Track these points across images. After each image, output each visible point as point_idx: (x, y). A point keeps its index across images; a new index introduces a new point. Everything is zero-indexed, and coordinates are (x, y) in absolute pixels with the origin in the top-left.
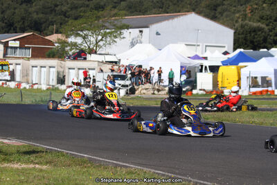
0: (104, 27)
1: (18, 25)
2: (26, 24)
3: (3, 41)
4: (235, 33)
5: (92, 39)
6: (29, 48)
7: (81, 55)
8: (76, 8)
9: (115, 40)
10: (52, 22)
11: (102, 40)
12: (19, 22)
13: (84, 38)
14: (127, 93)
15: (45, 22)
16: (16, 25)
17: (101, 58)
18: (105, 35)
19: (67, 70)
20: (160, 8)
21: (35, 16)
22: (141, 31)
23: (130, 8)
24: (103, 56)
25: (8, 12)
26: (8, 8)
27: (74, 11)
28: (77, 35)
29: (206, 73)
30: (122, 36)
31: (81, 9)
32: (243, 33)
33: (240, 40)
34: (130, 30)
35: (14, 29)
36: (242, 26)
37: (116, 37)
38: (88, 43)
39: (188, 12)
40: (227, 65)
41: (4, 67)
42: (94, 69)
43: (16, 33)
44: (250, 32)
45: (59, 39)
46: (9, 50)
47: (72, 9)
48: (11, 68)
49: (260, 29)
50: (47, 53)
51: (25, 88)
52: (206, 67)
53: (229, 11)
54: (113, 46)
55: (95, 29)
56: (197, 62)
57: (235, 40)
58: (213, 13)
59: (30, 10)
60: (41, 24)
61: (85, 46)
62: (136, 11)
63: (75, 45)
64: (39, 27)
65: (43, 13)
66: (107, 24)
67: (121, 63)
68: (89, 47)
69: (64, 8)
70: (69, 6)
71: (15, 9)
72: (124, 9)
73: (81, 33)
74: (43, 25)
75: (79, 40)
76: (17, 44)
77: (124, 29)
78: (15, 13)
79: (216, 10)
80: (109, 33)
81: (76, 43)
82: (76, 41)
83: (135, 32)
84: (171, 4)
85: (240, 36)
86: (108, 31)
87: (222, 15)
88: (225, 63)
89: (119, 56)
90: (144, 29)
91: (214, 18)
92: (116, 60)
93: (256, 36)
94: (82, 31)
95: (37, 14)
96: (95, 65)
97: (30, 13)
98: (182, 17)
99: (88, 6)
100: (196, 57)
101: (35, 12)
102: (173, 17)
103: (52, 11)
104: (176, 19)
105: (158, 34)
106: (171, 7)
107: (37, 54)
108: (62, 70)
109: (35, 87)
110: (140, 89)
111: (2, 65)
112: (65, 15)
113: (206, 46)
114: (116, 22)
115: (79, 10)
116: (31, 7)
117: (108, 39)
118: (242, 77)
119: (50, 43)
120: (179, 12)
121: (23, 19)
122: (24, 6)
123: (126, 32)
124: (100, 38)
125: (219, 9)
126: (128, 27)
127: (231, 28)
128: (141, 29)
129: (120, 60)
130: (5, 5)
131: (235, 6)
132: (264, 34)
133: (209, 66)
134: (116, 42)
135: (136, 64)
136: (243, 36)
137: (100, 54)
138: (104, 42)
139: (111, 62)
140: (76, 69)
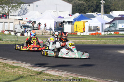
0: (12, 3)
4: (73, 6)
5: (7, 9)
9: (18, 9)
11: (11, 9)
13: (3, 8)
18: (13, 7)
22: (29, 5)
30: (21, 7)
33: (74, 9)
34: (24, 5)
37: (18, 8)
42: (13, 23)
44: (78, 5)
49: (83, 4)
52: (66, 22)
55: (8, 4)
61: (3, 12)
66: (14, 2)
68: (5, 12)
75: (1, 9)
77: (22, 4)
86: (14, 5)
90: (31, 4)
93: (81, 7)
94: (2, 5)
96: (12, 21)
105: (37, 6)
117: (14, 9)
118: (86, 26)
124: (10, 8)
128: (29, 4)
132: (84, 6)
133: (68, 22)
134: (18, 10)
135: (33, 20)
136: (75, 7)
137: (14, 16)
138: (12, 10)
139: (20, 19)
140: (3, 23)
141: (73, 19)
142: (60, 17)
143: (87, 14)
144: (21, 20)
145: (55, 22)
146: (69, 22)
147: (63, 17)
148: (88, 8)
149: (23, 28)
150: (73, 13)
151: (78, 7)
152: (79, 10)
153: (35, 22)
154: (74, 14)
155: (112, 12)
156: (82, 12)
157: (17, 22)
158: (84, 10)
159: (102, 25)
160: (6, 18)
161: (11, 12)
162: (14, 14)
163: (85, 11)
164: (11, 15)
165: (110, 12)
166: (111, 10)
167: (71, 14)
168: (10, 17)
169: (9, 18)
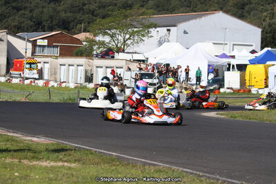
0: (132, 26)
1: (46, 24)
2: (54, 23)
3: (31, 40)
4: (262, 32)
5: (120, 38)
6: (57, 46)
7: (108, 54)
8: (104, 7)
9: (143, 38)
10: (80, 20)
11: (129, 38)
12: (47, 20)
13: (112, 37)
14: (154, 92)
15: (72, 21)
16: (44, 23)
17: (128, 57)
18: (132, 34)
19: (95, 69)
20: (188, 7)
21: (63, 15)
22: (169, 30)
23: (158, 7)
24: (131, 55)
25: (37, 11)
26: (36, 6)
27: (102, 10)
28: (106, 34)
29: (234, 72)
30: (150, 35)
31: (110, 7)
32: (270, 32)
33: (268, 39)
34: (158, 29)
35: (42, 28)
36: (270, 25)
37: (143, 36)
38: (116, 42)
39: (216, 10)
40: (254, 63)
41: (32, 66)
42: (122, 68)
43: (44, 31)
45: (87, 38)
46: (37, 49)
47: (99, 8)
48: (40, 66)
50: (75, 52)
51: (53, 86)
52: (233, 66)
53: (257, 10)
54: (141, 44)
55: (123, 28)
56: (225, 61)
57: (262, 39)
58: (241, 12)
59: (58, 8)
60: (69, 23)
62: (164, 10)
63: (103, 43)
64: (67, 26)
65: (71, 12)
66: (135, 23)
67: (149, 62)
68: (117, 46)
69: (92, 7)
70: (97, 4)
71: (43, 7)
72: (151, 8)
73: (109, 32)
74: (71, 25)
75: (107, 39)
76: (45, 42)
77: (152, 28)
78: (43, 12)
79: (243, 9)
80: (137, 31)
81: (104, 42)
82: (104, 39)
83: (163, 31)
84: (198, 3)
85: (268, 35)
86: (135, 29)
87: (250, 14)
88: (253, 62)
89: (147, 55)
90: (171, 28)
91: (241, 17)
92: (144, 59)
94: (110, 30)
95: (65, 13)
96: (123, 63)
97: (58, 12)
98: (209, 16)
99: (116, 5)
100: (224, 56)
101: (63, 10)
102: (200, 16)
103: (80, 9)
104: (203, 18)
105: (185, 32)
106: (199, 6)
107: (66, 52)
108: (90, 68)
109: (64, 85)
111: (30, 64)
112: (93, 14)
113: (234, 45)
114: (144, 21)
115: (107, 9)
116: (59, 6)
117: (136, 38)
118: (269, 75)
119: (78, 41)
120: (207, 11)
121: (51, 17)
122: (52, 5)
123: (153, 31)
124: (128, 36)
125: (247, 8)
126: (156, 26)
127: (259, 27)
128: (168, 28)
129: (147, 58)
130: (33, 4)
131: (263, 5)
133: (237, 65)
134: (143, 40)
135: (164, 62)
138: (132, 41)
139: (139, 61)
140: (104, 68)
141: (250, 60)
144: (143, 61)
147: (233, 57)
161: (128, 46)
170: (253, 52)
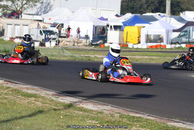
5: (19, 3)
11: (26, 4)
13: (13, 2)
14: (56, 44)
19: (5, 26)
24: (32, 16)
33: (124, 6)
37: (36, 2)
38: (16, 6)
42: (28, 25)
44: (131, 1)
52: (111, 26)
61: (14, 8)
63: (6, 7)
68: (17, 9)
75: (9, 3)
93: (135, 4)
108: (2, 25)
110: (63, 42)
113: (101, 10)
117: (31, 3)
118: (141, 35)
129: (43, 19)
132: (140, 2)
133: (114, 26)
134: (36, 5)
135: (59, 22)
136: (126, 4)
137: (29, 14)
138: (28, 5)
140: (13, 25)
141: (123, 23)
142: (102, 19)
143: (144, 14)
144: (41, 21)
145: (94, 26)
146: (116, 27)
147: (107, 19)
148: (146, 5)
149: (44, 35)
150: (123, 12)
151: (130, 3)
152: (132, 8)
153: (63, 24)
154: (124, 14)
155: (183, 13)
156: (136, 11)
157: (35, 24)
158: (140, 8)
159: (168, 32)
160: (18, 18)
161: (25, 9)
162: (30, 11)
163: (142, 10)
164: (26, 13)
165: (181, 13)
166: (183, 10)
167: (119, 14)
168: (24, 16)
169: (23, 18)
170: (117, 16)
